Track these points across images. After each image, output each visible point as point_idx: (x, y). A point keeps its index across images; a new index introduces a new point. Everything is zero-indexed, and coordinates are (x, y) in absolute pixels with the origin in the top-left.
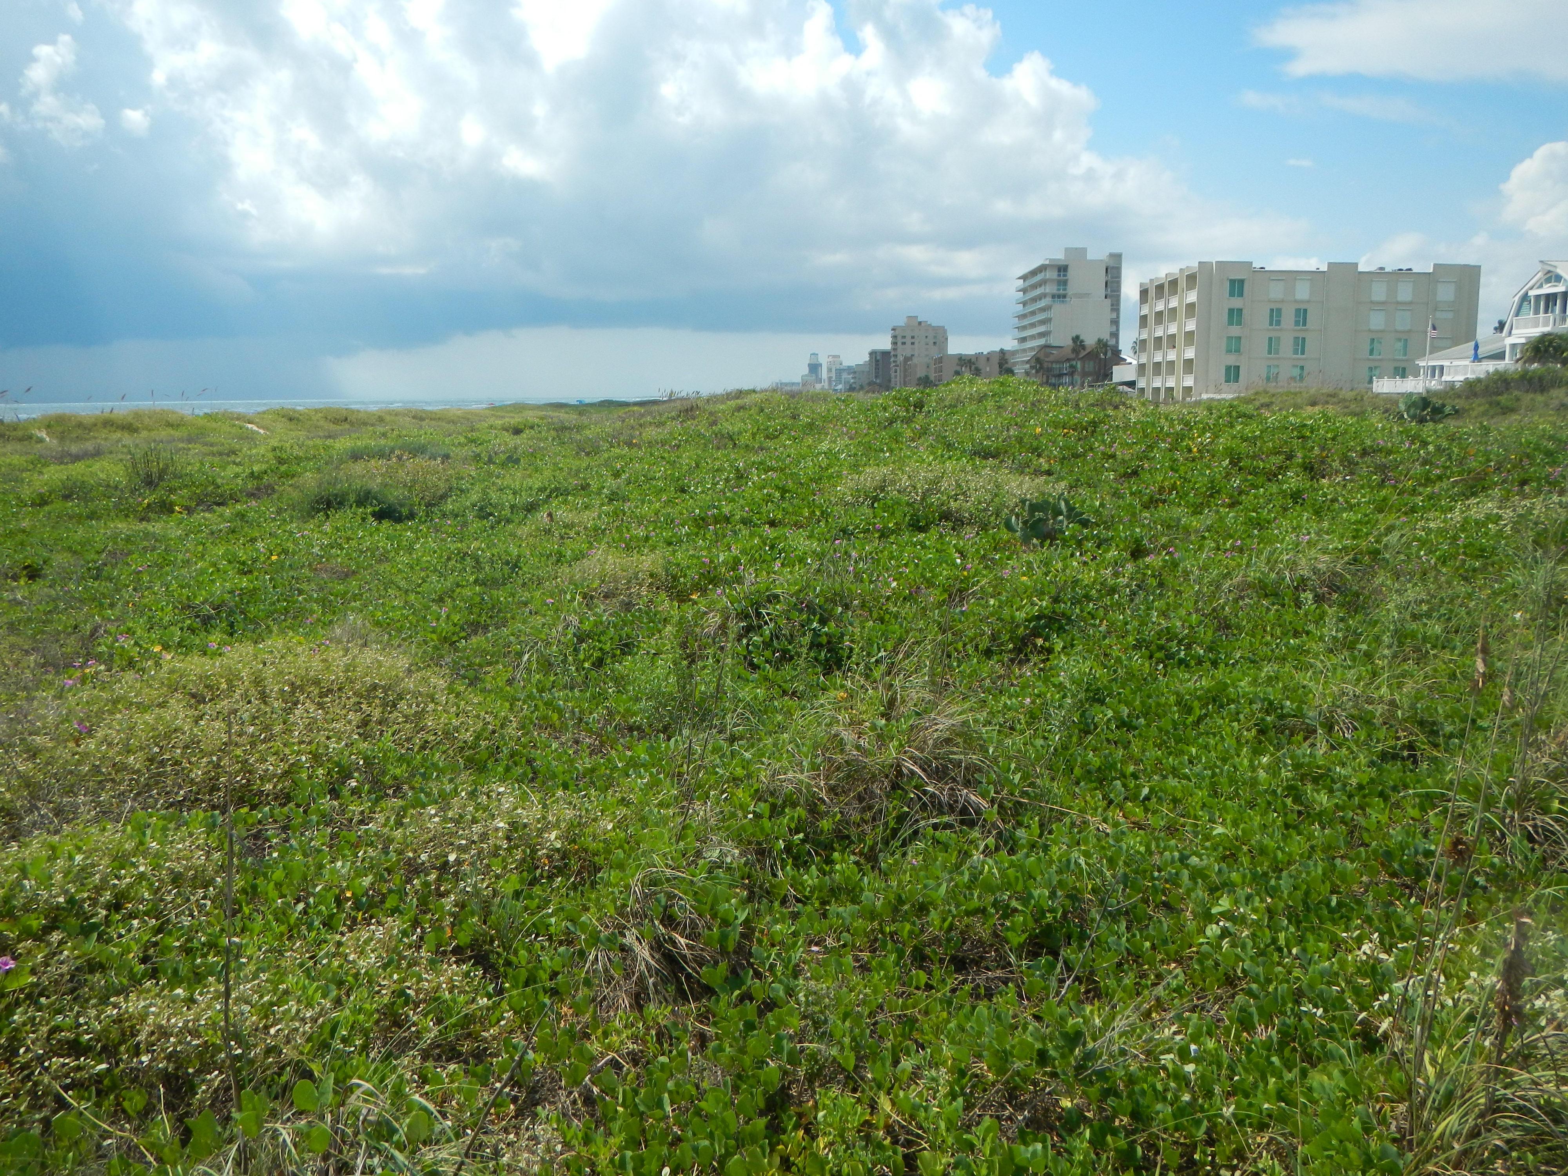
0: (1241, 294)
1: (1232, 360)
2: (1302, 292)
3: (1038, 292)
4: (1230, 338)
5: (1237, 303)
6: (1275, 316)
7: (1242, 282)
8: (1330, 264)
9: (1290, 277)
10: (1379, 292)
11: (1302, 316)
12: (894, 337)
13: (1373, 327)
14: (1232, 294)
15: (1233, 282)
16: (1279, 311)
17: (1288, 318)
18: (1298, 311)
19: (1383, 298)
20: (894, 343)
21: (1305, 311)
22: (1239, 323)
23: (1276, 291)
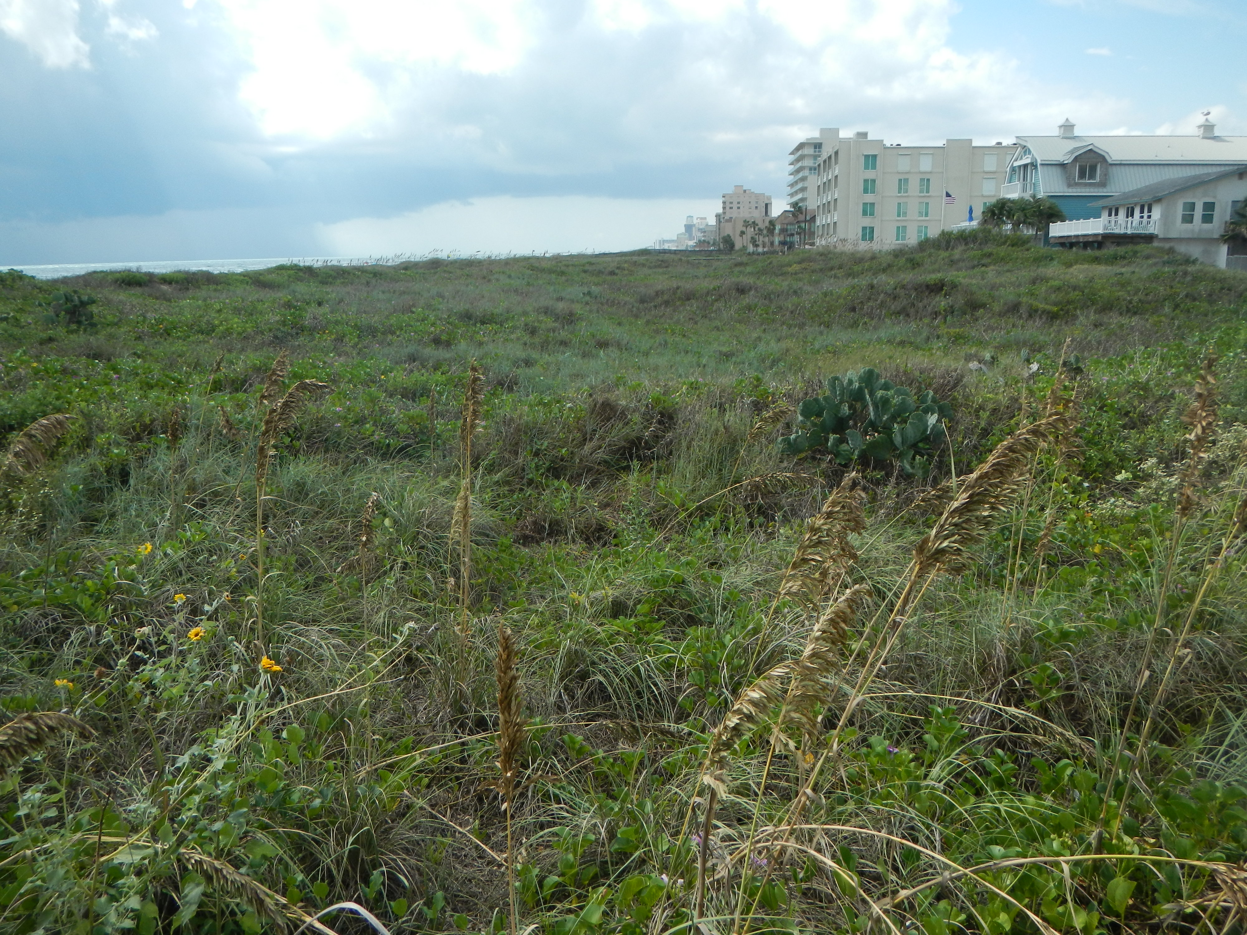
0: (874, 167)
1: (867, 222)
2: (926, 164)
3: (800, 164)
4: (865, 204)
5: (870, 174)
6: (903, 183)
7: (875, 157)
8: (948, 141)
9: (916, 152)
10: (990, 164)
11: (925, 183)
12: (724, 203)
13: (985, 193)
14: (866, 167)
15: (867, 157)
16: (906, 180)
17: (914, 185)
18: (922, 180)
19: (993, 168)
20: (724, 208)
21: (928, 180)
22: (873, 192)
23: (904, 165)
